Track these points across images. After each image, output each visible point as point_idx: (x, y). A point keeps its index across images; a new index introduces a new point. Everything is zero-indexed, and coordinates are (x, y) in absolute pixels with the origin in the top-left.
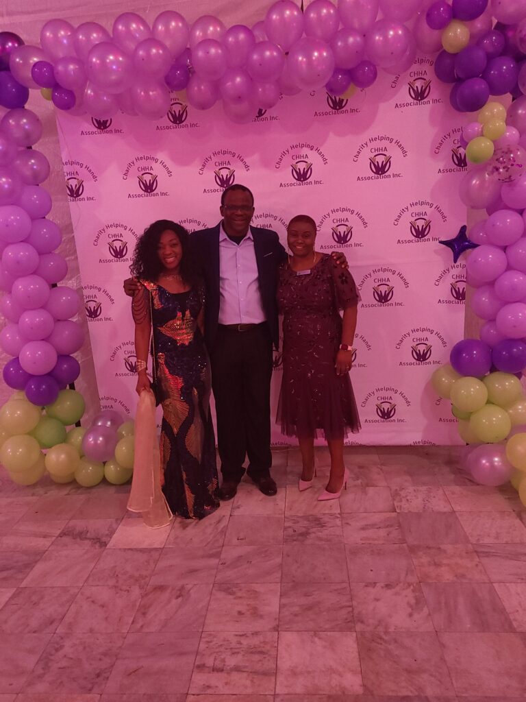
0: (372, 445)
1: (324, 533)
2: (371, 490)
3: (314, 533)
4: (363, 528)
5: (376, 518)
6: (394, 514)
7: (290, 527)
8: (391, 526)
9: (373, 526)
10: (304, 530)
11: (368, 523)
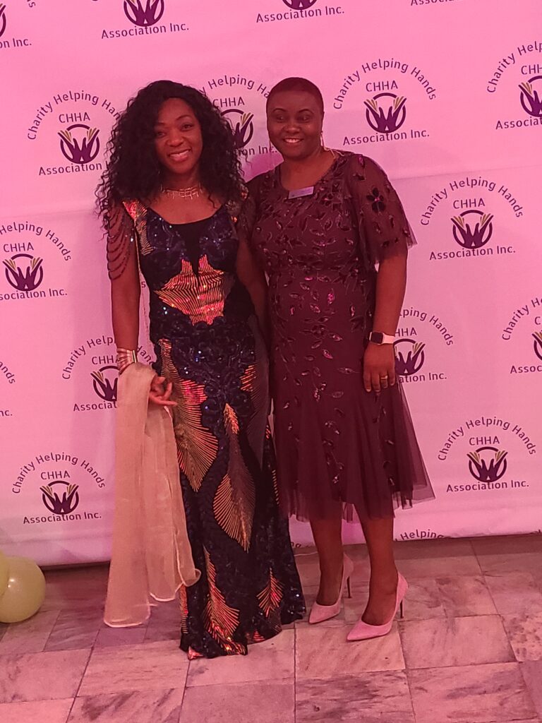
0: (462, 535)
1: (375, 710)
2: (464, 624)
3: (355, 709)
4: (453, 696)
5: (478, 675)
6: (512, 666)
7: (307, 702)
8: (508, 687)
9: (471, 689)
10: (334, 706)
11: (461, 686)
